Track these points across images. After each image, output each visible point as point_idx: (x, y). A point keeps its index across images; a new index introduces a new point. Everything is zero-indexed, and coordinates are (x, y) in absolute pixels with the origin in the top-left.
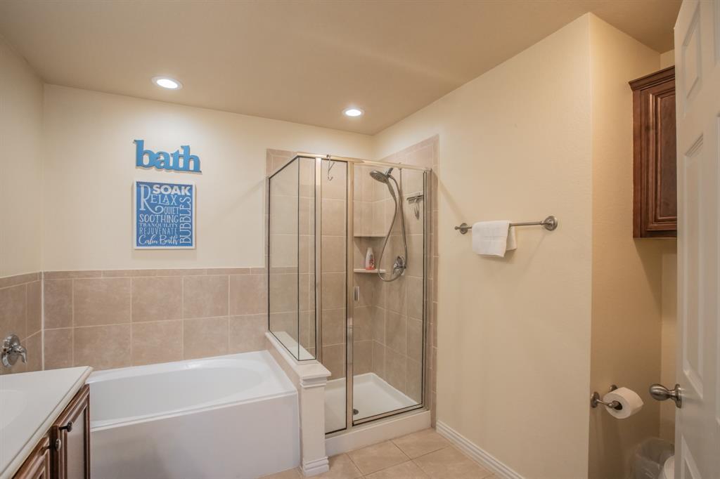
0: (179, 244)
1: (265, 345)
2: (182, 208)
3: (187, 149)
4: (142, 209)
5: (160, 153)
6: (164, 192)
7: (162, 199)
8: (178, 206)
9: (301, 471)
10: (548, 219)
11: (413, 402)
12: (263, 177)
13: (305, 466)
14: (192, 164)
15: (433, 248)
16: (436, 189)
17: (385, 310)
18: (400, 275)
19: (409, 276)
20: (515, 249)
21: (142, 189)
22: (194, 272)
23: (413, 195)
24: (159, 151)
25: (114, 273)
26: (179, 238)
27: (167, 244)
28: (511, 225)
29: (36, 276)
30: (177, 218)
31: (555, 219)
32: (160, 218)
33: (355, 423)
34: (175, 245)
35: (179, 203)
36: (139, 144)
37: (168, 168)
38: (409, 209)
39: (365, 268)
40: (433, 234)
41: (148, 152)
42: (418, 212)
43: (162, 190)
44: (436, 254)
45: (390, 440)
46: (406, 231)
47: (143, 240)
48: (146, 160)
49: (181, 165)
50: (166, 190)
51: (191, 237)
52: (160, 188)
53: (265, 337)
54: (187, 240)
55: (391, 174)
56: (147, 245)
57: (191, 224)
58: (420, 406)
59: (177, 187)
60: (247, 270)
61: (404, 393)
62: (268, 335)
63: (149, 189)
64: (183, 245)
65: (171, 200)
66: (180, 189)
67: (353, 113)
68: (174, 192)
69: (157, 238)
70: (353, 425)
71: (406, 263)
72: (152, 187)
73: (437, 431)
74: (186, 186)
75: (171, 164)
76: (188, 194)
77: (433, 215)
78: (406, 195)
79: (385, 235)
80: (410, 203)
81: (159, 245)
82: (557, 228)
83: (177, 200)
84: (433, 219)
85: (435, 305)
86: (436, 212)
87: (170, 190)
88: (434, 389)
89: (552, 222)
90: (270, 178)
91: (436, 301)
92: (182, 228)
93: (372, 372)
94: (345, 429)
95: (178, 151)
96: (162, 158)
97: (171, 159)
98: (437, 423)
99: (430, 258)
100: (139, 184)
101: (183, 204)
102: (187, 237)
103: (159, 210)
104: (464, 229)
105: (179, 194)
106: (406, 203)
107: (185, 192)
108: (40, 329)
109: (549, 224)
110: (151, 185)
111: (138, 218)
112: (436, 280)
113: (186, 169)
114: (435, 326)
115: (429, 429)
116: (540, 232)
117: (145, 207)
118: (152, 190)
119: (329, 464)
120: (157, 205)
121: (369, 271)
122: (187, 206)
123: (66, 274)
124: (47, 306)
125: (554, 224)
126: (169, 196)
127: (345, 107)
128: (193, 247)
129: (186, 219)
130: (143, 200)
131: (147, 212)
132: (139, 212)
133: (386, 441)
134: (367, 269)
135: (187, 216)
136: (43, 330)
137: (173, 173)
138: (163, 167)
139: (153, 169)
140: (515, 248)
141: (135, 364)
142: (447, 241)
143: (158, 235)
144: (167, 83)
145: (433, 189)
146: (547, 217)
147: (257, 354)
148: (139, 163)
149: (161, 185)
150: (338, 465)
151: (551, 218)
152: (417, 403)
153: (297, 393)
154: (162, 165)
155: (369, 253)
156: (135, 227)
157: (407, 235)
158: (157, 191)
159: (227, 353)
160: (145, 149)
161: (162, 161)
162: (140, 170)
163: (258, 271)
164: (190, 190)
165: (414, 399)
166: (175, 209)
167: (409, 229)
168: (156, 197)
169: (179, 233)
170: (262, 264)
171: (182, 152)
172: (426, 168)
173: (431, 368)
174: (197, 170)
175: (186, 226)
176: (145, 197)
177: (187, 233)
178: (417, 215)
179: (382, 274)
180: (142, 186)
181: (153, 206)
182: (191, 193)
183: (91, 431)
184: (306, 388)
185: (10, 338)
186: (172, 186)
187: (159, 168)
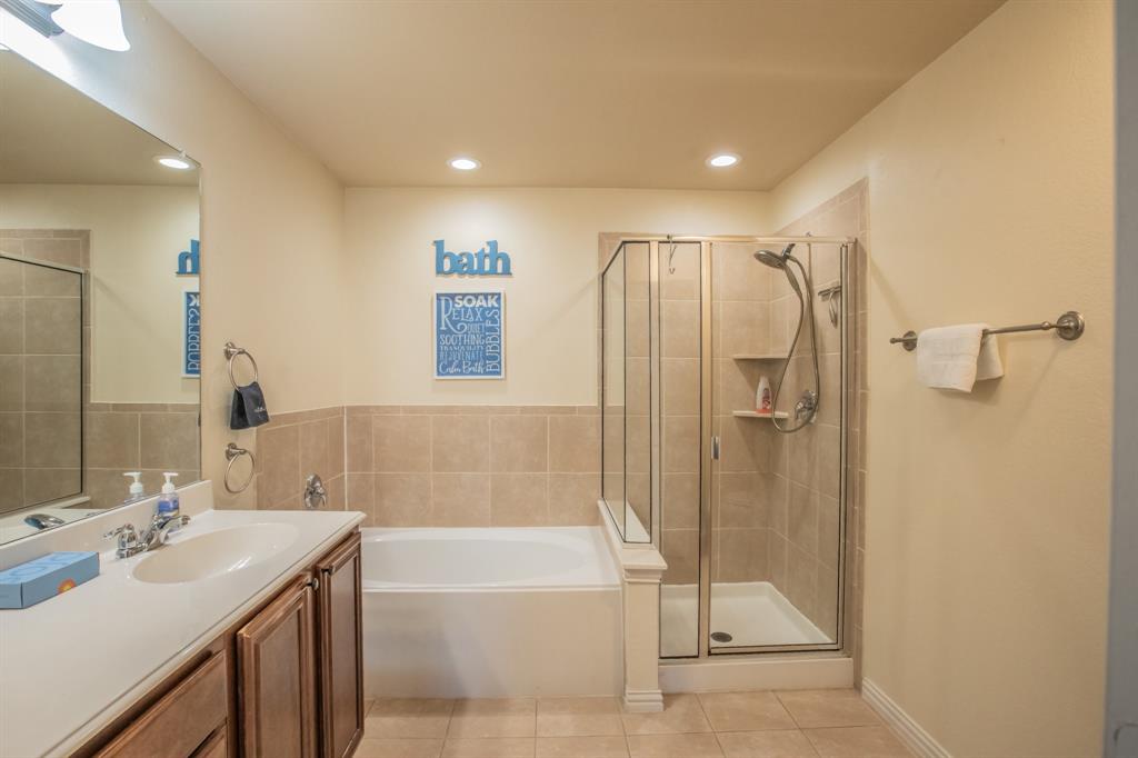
0: (485, 373)
1: (595, 519)
2: (488, 324)
3: (493, 245)
4: (443, 328)
5: (462, 255)
6: (467, 305)
7: (465, 315)
8: (484, 322)
9: (622, 701)
10: (1064, 317)
11: (825, 638)
12: (595, 273)
13: (628, 697)
14: (500, 263)
15: (859, 377)
16: (864, 273)
17: (788, 480)
18: (807, 422)
19: (823, 425)
20: (1000, 378)
21: (443, 302)
22: (504, 410)
23: (828, 285)
24: (462, 251)
25: (412, 410)
26: (485, 365)
27: (472, 373)
28: (985, 333)
29: (337, 411)
30: (483, 338)
31: (1081, 317)
32: (463, 339)
33: (713, 651)
34: (480, 374)
35: (485, 318)
36: (439, 244)
37: (472, 273)
38: (823, 310)
39: (755, 409)
40: (859, 352)
41: (450, 255)
42: (836, 316)
43: (465, 301)
44: (864, 386)
45: (773, 691)
46: (819, 347)
47: (444, 368)
48: (447, 265)
49: (487, 268)
50: (470, 301)
51: (500, 363)
52: (462, 300)
53: (598, 508)
54: (494, 367)
55: (793, 253)
56: (448, 374)
57: (500, 345)
58: (835, 647)
59: (481, 297)
60: (572, 409)
61: (812, 621)
62: (600, 503)
63: (451, 302)
64: (491, 373)
65: (475, 314)
66: (486, 299)
67: (723, 161)
68: (479, 303)
69: (459, 366)
70: (710, 654)
71: (817, 403)
72: (453, 299)
73: (864, 697)
74: (493, 295)
75: (475, 268)
76: (496, 305)
77: (859, 319)
78: (817, 288)
79: (786, 355)
80: (823, 300)
81: (461, 374)
82: (1084, 335)
83: (483, 314)
84: (859, 325)
85: (862, 476)
86: (865, 314)
87: (474, 302)
88: (860, 621)
89: (1072, 324)
90: (604, 273)
91: (864, 468)
92: (489, 351)
93: (768, 581)
94: (697, 657)
95: (483, 250)
96: (465, 260)
97: (475, 260)
98: (864, 682)
99: (855, 393)
100: (439, 296)
101: (490, 318)
102: (495, 363)
103: (462, 327)
104: (909, 343)
105: (485, 305)
106: (818, 299)
107: (492, 302)
108: (342, 470)
109: (1068, 328)
110: (453, 296)
111: (439, 340)
112: (863, 432)
113: (493, 272)
114: (862, 511)
115: (850, 689)
116: (1047, 344)
117: (446, 326)
118: (454, 303)
119: (664, 702)
120: (459, 321)
121: (761, 415)
122: (494, 321)
123: (366, 409)
124: (349, 446)
125: (1076, 327)
126: (473, 309)
127: (709, 155)
128: (502, 376)
129: (494, 339)
130: (444, 316)
131: (448, 332)
132: (439, 332)
133: (765, 691)
134: (760, 412)
135: (494, 335)
136: (346, 473)
137: (477, 279)
138: (466, 272)
139: (455, 276)
140: (1000, 375)
141: (437, 525)
142: (882, 363)
143: (461, 361)
144: (464, 164)
145: (858, 273)
146: (1064, 312)
147: (585, 529)
148: (440, 271)
149: (464, 295)
150: (678, 708)
151: (1073, 315)
152: (830, 641)
153: (620, 589)
154: (465, 269)
155: (763, 384)
156: (435, 352)
157: (819, 355)
158: (460, 304)
159: (545, 524)
160: (446, 251)
161: (465, 265)
162: (441, 278)
163: (589, 410)
164: (498, 300)
165: (826, 634)
166: (481, 327)
167: (822, 345)
168: (459, 312)
169: (485, 358)
170: (594, 402)
171: (487, 251)
172: (849, 238)
173: (855, 585)
174: (507, 272)
175: (494, 348)
176: (446, 313)
177: (494, 358)
178: (835, 321)
179: (781, 421)
180: (443, 298)
181: (454, 324)
182: (499, 304)
183: (363, 591)
184: (629, 583)
185: (312, 477)
186: (476, 296)
187: (462, 274)
